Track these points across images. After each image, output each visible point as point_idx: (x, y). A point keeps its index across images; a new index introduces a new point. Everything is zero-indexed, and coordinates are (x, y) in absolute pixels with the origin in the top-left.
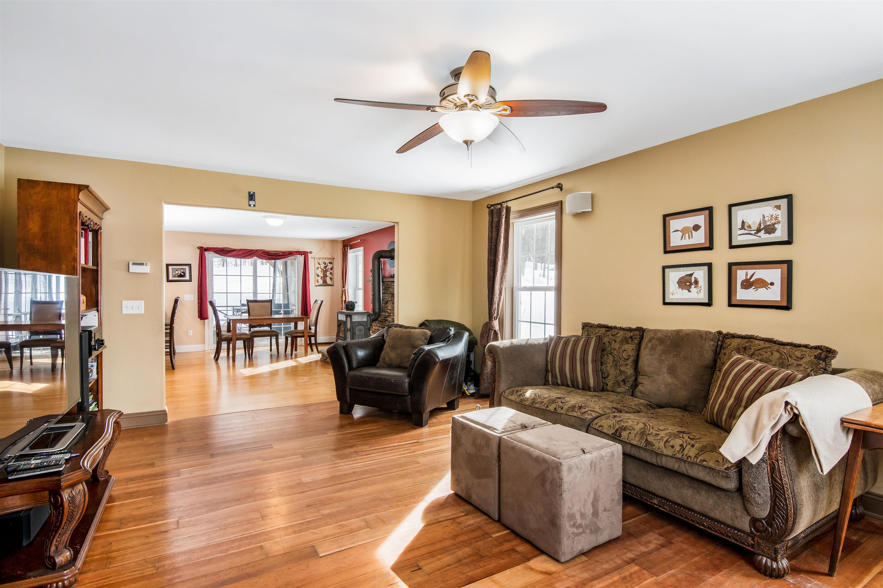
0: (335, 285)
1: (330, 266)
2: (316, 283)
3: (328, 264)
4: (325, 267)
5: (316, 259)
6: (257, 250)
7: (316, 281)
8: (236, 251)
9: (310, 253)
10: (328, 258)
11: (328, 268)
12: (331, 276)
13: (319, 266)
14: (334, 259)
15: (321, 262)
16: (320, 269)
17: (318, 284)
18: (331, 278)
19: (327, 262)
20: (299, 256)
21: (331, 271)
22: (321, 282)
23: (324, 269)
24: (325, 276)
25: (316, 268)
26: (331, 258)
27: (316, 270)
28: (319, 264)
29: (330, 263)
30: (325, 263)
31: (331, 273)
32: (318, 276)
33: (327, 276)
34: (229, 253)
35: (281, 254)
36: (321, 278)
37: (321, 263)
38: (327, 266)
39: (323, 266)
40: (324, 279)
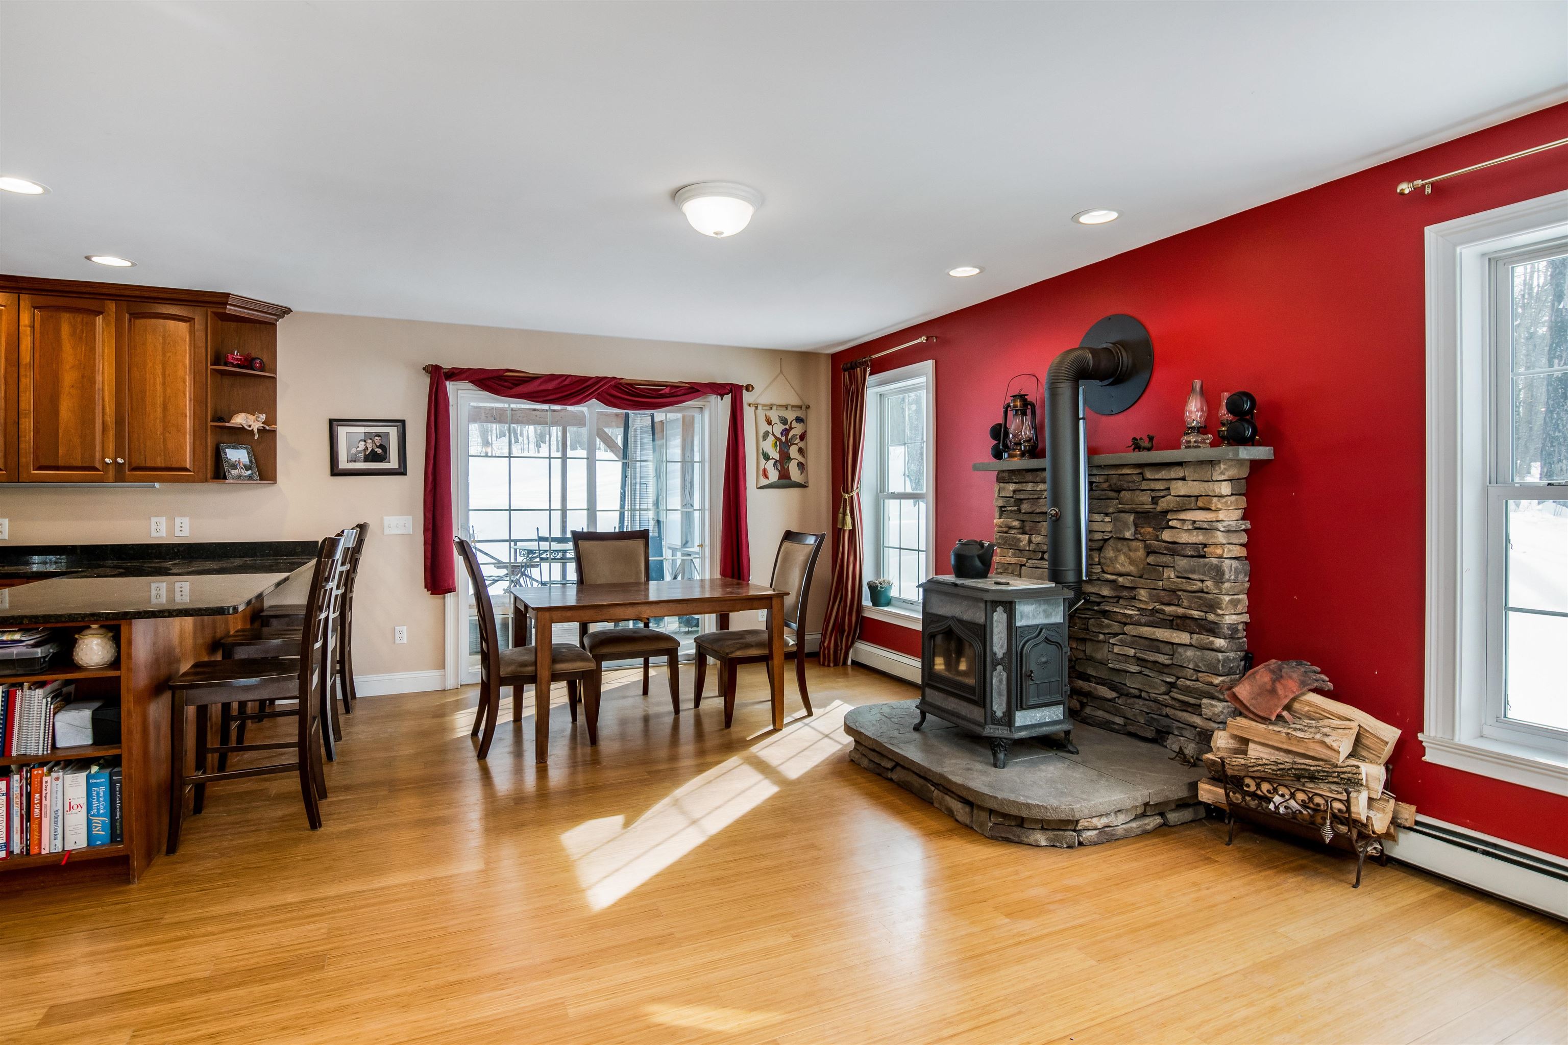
0: (811, 484)
1: (797, 430)
2: (762, 478)
3: (794, 424)
4: (786, 432)
5: (760, 407)
6: (599, 380)
7: (761, 472)
8: (539, 381)
9: (749, 388)
10: (793, 406)
11: (794, 436)
12: (801, 460)
13: (769, 428)
14: (808, 407)
15: (774, 415)
16: (771, 438)
17: (765, 482)
18: (801, 466)
19: (791, 416)
20: (713, 399)
21: (801, 445)
22: (774, 476)
23: (783, 439)
24: (785, 457)
25: (761, 434)
26: (800, 407)
27: (761, 439)
28: (769, 422)
29: (799, 420)
30: (784, 421)
31: (801, 451)
32: (767, 457)
33: (789, 459)
35: (667, 390)
36: (775, 465)
37: (775, 419)
38: (791, 428)
39: (778, 429)
40: (782, 467)
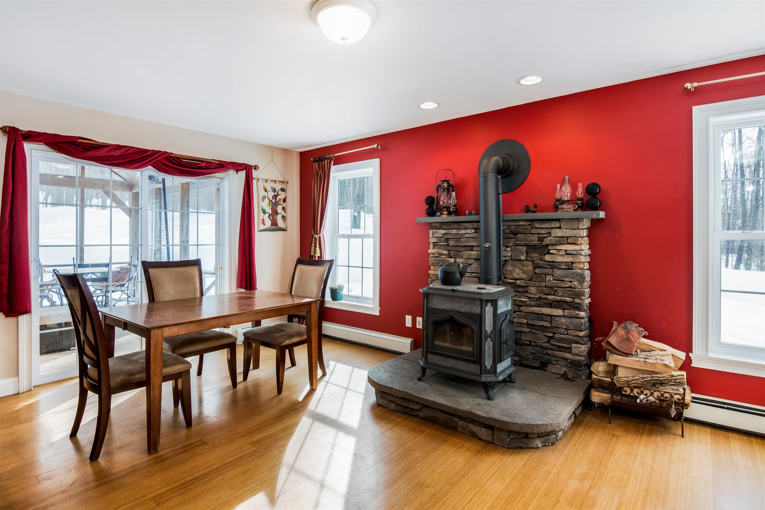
0: (288, 229)
1: (282, 196)
2: (261, 225)
3: (280, 192)
4: (275, 197)
5: (260, 180)
6: (155, 153)
7: (261, 221)
8: (107, 149)
9: (256, 167)
10: (279, 181)
11: (280, 199)
12: (284, 214)
13: (265, 194)
14: (287, 183)
15: (269, 186)
16: (267, 200)
17: (263, 227)
18: (284, 218)
19: (278, 187)
20: (232, 172)
21: (284, 205)
22: (268, 223)
23: (274, 201)
24: (275, 212)
25: (261, 197)
26: (283, 182)
27: (261, 200)
28: (266, 191)
29: (283, 190)
30: (274, 190)
31: (284, 208)
32: (264, 212)
33: (277, 213)
34: (88, 150)
35: (204, 164)
36: (269, 216)
37: (269, 189)
38: (278, 195)
39: (271, 194)
40: (273, 218)
